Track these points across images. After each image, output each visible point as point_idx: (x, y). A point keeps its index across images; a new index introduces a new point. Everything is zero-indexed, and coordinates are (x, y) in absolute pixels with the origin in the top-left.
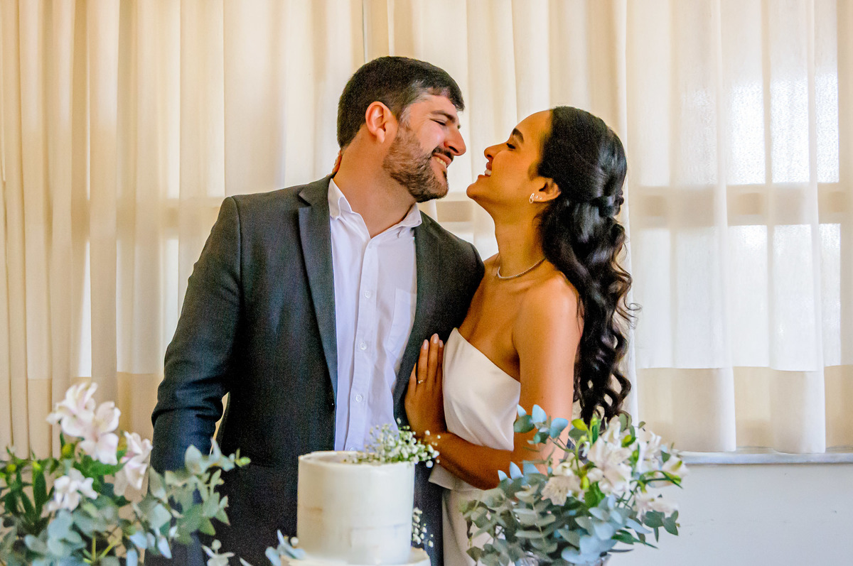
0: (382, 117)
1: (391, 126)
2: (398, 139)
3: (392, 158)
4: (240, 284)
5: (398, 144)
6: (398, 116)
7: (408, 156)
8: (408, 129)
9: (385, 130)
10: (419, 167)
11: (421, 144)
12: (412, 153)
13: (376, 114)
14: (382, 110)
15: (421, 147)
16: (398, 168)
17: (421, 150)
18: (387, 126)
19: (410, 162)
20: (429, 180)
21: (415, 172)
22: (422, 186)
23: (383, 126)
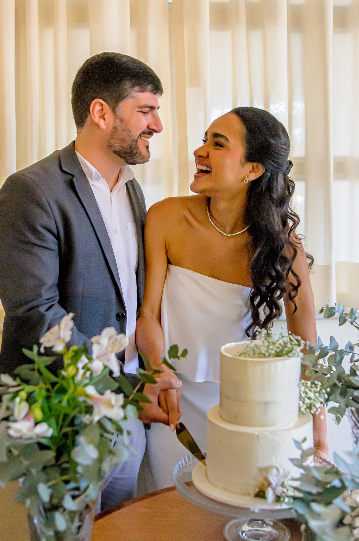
0: (103, 109)
1: (109, 116)
2: (115, 128)
3: (112, 141)
5: (115, 132)
6: (114, 111)
7: (124, 140)
8: (122, 120)
9: (105, 120)
10: (131, 147)
11: (132, 131)
12: (126, 138)
13: (98, 108)
14: (102, 105)
15: (132, 134)
16: (117, 148)
17: (132, 136)
18: (106, 117)
19: (126, 145)
20: (137, 155)
21: (128, 151)
22: (133, 159)
23: (103, 117)
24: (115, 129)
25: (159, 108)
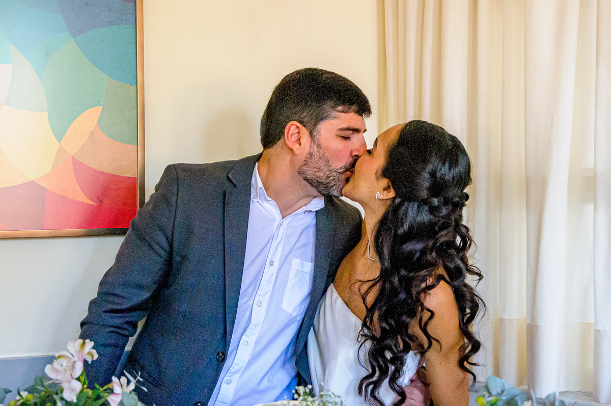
0: (299, 132)
1: (305, 140)
3: (305, 168)
4: (171, 246)
5: (311, 158)
7: (319, 169)
10: (328, 177)
12: (323, 167)
13: (293, 131)
14: (298, 128)
16: (310, 176)
18: (302, 141)
19: (321, 174)
21: (323, 181)
23: (299, 141)
24: (310, 155)
25: (365, 131)
